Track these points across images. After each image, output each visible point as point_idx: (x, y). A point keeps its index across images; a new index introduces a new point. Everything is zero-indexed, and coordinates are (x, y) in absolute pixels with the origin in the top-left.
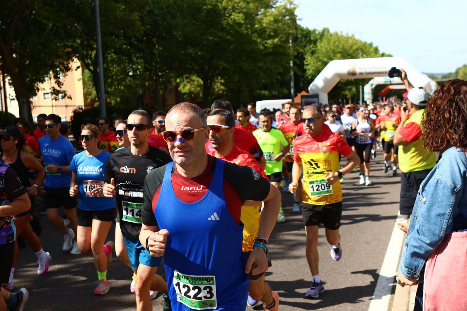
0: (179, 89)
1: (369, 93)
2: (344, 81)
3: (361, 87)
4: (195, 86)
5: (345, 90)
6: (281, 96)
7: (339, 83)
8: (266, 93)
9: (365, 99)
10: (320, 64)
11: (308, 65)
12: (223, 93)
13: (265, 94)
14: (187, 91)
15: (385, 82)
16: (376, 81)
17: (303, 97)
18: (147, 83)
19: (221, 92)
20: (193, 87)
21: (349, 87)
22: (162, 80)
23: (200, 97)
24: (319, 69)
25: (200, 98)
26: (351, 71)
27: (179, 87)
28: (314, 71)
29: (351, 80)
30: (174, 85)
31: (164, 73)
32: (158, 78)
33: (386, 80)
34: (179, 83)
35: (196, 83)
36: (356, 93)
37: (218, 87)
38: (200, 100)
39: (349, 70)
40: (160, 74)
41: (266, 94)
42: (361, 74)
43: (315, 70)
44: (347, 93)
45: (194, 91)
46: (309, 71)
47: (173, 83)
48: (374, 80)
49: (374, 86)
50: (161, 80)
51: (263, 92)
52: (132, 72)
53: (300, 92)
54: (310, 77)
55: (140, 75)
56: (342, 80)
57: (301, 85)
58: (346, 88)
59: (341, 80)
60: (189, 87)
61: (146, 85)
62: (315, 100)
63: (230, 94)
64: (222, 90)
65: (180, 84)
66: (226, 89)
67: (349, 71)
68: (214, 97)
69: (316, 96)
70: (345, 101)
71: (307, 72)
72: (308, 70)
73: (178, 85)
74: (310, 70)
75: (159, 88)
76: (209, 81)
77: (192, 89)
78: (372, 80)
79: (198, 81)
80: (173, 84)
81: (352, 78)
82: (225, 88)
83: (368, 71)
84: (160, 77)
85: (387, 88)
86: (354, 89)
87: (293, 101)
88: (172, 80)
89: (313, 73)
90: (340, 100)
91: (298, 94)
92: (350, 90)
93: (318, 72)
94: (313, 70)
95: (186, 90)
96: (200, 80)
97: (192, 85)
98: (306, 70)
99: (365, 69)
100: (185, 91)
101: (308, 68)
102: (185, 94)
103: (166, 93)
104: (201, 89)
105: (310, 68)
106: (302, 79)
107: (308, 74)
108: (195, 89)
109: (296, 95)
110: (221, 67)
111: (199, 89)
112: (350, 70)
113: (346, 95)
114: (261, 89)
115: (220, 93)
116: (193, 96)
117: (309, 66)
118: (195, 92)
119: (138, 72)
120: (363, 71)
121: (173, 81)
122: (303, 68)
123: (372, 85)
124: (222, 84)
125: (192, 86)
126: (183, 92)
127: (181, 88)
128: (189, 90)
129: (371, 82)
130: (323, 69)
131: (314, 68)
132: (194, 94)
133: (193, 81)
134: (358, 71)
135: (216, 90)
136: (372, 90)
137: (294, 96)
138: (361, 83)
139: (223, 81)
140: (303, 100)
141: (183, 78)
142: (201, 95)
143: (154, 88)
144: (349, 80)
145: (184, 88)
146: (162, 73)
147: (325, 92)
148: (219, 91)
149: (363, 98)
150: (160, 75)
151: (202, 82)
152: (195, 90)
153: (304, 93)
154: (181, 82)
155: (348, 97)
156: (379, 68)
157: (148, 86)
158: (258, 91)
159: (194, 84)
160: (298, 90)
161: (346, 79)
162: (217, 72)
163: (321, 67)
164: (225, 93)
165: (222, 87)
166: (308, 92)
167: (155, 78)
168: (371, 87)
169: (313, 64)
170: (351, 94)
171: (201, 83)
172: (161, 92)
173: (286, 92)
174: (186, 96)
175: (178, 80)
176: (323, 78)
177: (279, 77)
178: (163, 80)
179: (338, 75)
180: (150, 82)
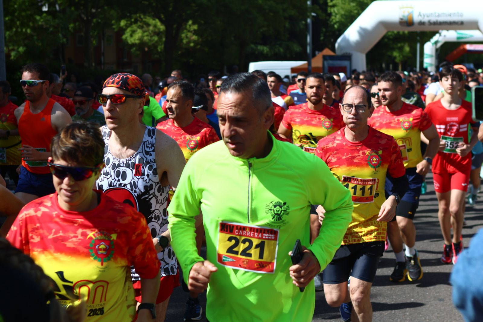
0: (124, 37)
1: (431, 56)
2: (391, 35)
3: (418, 46)
4: (150, 34)
5: (393, 49)
6: (288, 56)
7: (384, 37)
8: (265, 49)
9: (425, 65)
10: (354, 6)
11: (334, 6)
12: (194, 46)
13: (263, 50)
14: (137, 42)
15: (458, 38)
16: (445, 36)
17: (325, 58)
18: (72, 25)
19: (192, 45)
20: (147, 36)
21: (399, 45)
22: (97, 21)
23: (157, 51)
24: (352, 14)
25: (158, 53)
26: (405, 19)
27: (124, 34)
28: (344, 17)
29: (404, 32)
30: (116, 30)
31: (99, 10)
32: (90, 18)
33: (459, 36)
34: (124, 27)
35: (151, 28)
36: (410, 55)
37: (187, 37)
38: (157, 56)
39: (401, 17)
40: (94, 11)
41: (265, 52)
42: (421, 23)
43: (345, 15)
44: (396, 54)
45: (147, 41)
46: (336, 17)
47: (114, 27)
48: (440, 35)
49: (439, 45)
50: (95, 20)
51: (260, 48)
52: (47, 5)
53: (321, 50)
54: (336, 26)
55: (60, 11)
56: (390, 33)
57: (322, 38)
58: (395, 46)
59: (387, 33)
60: (140, 35)
61: (70, 28)
62: (345, 63)
63: (206, 49)
64: (194, 42)
65: (126, 30)
66: (200, 40)
67: (401, 19)
68: (180, 52)
69: (348, 57)
70: (391, 66)
71: (333, 17)
72: (334, 14)
73: (122, 31)
74: (336, 14)
75: (91, 33)
76: (175, 26)
77: (146, 38)
78: (437, 35)
79: (155, 26)
80: (114, 29)
81: (406, 30)
82: (198, 39)
83: (433, 19)
84: (94, 16)
85: (461, 48)
86: (407, 49)
87: (309, 64)
88: (113, 22)
89: (343, 20)
90: (384, 65)
91: (317, 52)
92: (401, 49)
93: (350, 18)
94: (342, 15)
95: (135, 40)
96: (159, 24)
97: (144, 32)
98: (330, 15)
99: (428, 16)
100: (133, 41)
101: (334, 11)
102: (133, 45)
103: (102, 42)
104: (160, 38)
105: (336, 11)
106: (324, 30)
107: (334, 21)
108: (149, 38)
109: (314, 55)
110: (193, 5)
111: (156, 38)
112: (403, 16)
113: (395, 58)
114: (256, 44)
115: (191, 47)
116: (146, 49)
117: (336, 9)
118: (150, 44)
119: (57, 7)
120: (426, 19)
121: (113, 25)
122: (326, 10)
123: (436, 43)
124: (195, 32)
125: (146, 34)
126: (130, 42)
127: (126, 36)
128: (141, 39)
129: (436, 38)
130: (359, 14)
131: (343, 12)
132: (149, 47)
133: (148, 25)
134: (417, 18)
135: (185, 41)
136: (437, 50)
137: (311, 55)
138: (418, 38)
139: (195, 27)
140: (326, 63)
141: (130, 20)
142: (160, 48)
143: (82, 34)
144: (401, 33)
145: (131, 36)
146: (97, 10)
147: (361, 52)
148: (189, 42)
149: (422, 63)
150: (94, 13)
151: (162, 28)
152: (150, 40)
153: (327, 52)
154: (127, 26)
155: (398, 60)
156: (450, 15)
157: (72, 31)
158: (253, 46)
159: (148, 31)
160: (318, 47)
161: (396, 32)
162: (188, 12)
163: (356, 12)
164: (199, 47)
165: (195, 37)
166: (333, 49)
167: (85, 18)
168: (434, 45)
169: (343, 6)
170: (401, 56)
171: (159, 29)
172: (94, 42)
173: (297, 48)
174: (134, 49)
175: (123, 23)
176: (358, 29)
177: (287, 25)
178: (98, 23)
179: (383, 24)
180: (77, 24)
